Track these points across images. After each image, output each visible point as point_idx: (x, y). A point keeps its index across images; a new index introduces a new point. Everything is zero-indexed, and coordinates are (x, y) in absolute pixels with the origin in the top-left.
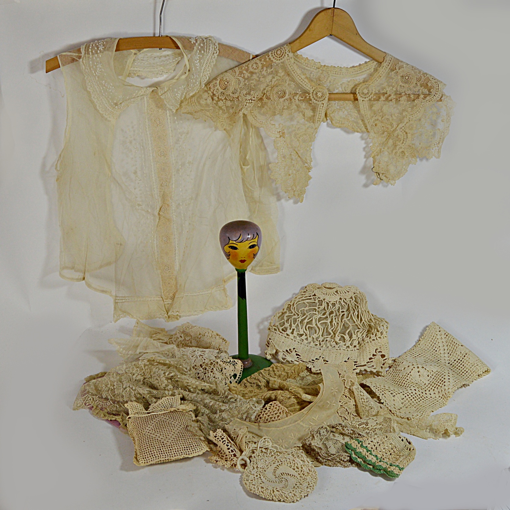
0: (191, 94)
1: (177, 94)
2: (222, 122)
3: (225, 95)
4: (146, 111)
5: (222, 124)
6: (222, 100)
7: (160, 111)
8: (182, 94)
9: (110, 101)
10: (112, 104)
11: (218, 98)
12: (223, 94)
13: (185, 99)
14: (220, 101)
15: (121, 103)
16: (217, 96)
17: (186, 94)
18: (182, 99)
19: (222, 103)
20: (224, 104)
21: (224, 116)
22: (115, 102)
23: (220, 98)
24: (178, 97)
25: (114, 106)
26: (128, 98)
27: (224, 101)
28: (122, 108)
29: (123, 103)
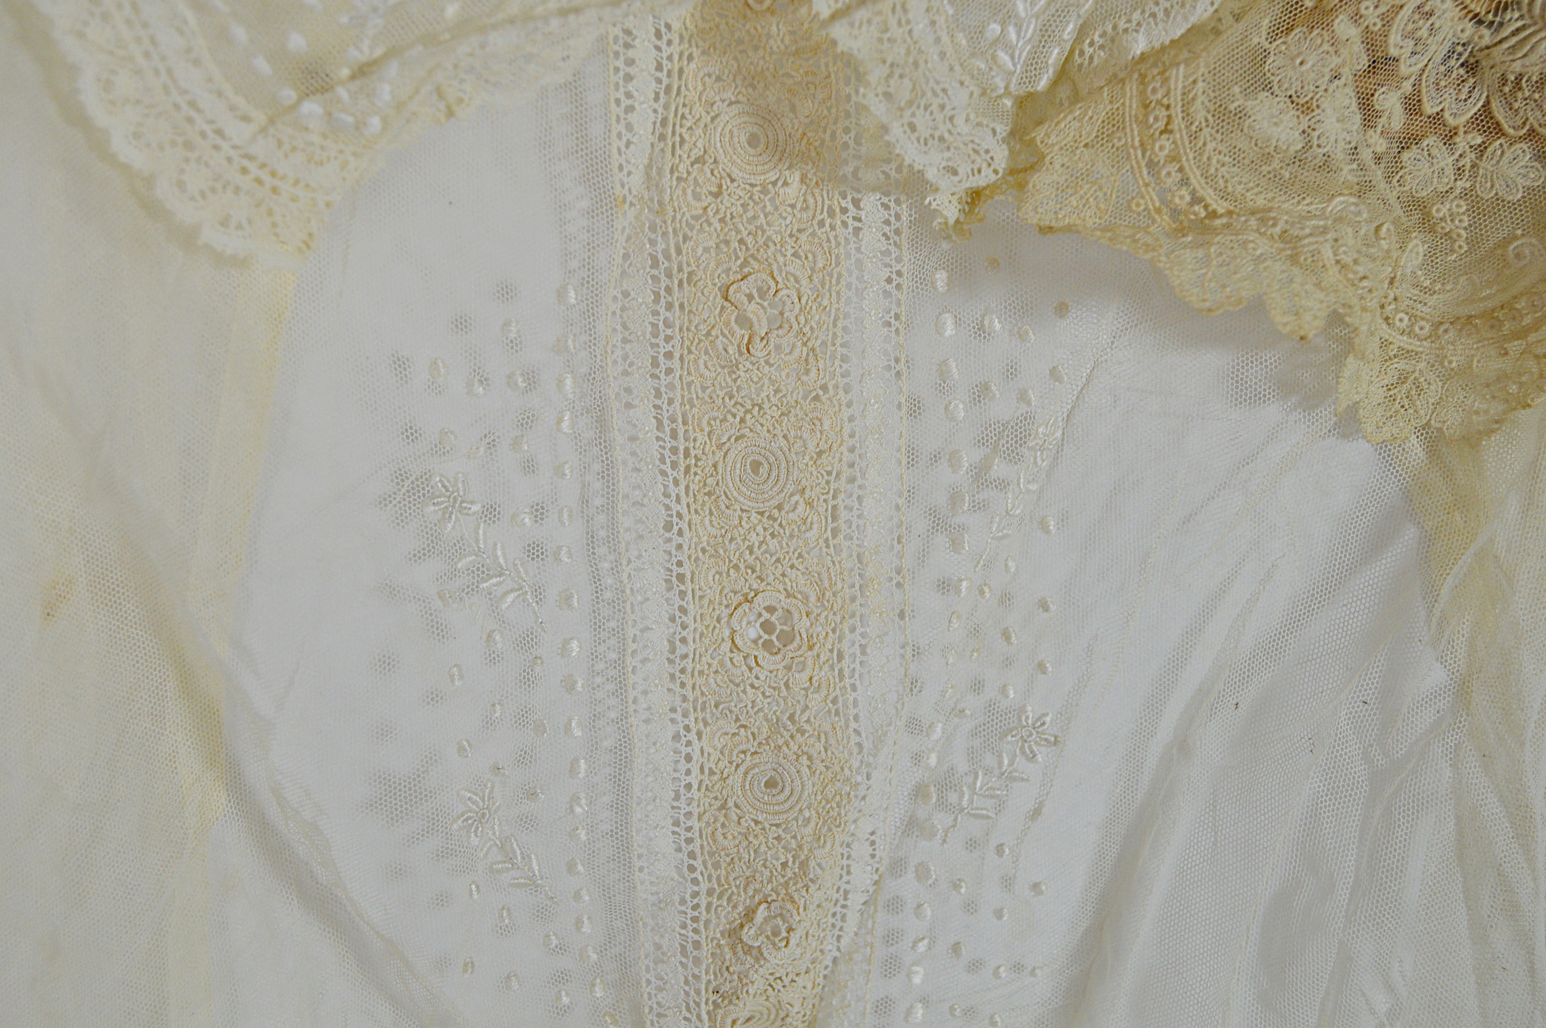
0: (1140, 45)
1: (995, 28)
2: (1405, 354)
3: (1490, 77)
4: (636, 180)
5: (1402, 379)
6: (1449, 137)
7: (793, 190)
8: (1046, 34)
9: (240, 33)
10: (262, 65)
11: (1413, 105)
12: (1471, 67)
13: (1064, 92)
14: (1430, 140)
15: (362, 71)
16: (1407, 87)
17: (1082, 32)
18: (1043, 84)
19: (1446, 160)
20: (1459, 170)
21: (1432, 300)
22: (297, 42)
23: (1429, 108)
24: (1003, 57)
25: (289, 94)
26: (451, 11)
27: (1462, 142)
28: (375, 122)
29: (393, 69)
